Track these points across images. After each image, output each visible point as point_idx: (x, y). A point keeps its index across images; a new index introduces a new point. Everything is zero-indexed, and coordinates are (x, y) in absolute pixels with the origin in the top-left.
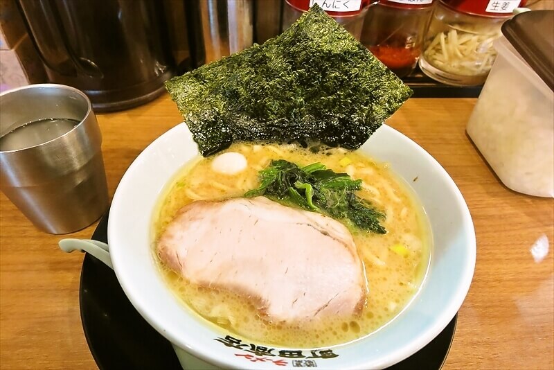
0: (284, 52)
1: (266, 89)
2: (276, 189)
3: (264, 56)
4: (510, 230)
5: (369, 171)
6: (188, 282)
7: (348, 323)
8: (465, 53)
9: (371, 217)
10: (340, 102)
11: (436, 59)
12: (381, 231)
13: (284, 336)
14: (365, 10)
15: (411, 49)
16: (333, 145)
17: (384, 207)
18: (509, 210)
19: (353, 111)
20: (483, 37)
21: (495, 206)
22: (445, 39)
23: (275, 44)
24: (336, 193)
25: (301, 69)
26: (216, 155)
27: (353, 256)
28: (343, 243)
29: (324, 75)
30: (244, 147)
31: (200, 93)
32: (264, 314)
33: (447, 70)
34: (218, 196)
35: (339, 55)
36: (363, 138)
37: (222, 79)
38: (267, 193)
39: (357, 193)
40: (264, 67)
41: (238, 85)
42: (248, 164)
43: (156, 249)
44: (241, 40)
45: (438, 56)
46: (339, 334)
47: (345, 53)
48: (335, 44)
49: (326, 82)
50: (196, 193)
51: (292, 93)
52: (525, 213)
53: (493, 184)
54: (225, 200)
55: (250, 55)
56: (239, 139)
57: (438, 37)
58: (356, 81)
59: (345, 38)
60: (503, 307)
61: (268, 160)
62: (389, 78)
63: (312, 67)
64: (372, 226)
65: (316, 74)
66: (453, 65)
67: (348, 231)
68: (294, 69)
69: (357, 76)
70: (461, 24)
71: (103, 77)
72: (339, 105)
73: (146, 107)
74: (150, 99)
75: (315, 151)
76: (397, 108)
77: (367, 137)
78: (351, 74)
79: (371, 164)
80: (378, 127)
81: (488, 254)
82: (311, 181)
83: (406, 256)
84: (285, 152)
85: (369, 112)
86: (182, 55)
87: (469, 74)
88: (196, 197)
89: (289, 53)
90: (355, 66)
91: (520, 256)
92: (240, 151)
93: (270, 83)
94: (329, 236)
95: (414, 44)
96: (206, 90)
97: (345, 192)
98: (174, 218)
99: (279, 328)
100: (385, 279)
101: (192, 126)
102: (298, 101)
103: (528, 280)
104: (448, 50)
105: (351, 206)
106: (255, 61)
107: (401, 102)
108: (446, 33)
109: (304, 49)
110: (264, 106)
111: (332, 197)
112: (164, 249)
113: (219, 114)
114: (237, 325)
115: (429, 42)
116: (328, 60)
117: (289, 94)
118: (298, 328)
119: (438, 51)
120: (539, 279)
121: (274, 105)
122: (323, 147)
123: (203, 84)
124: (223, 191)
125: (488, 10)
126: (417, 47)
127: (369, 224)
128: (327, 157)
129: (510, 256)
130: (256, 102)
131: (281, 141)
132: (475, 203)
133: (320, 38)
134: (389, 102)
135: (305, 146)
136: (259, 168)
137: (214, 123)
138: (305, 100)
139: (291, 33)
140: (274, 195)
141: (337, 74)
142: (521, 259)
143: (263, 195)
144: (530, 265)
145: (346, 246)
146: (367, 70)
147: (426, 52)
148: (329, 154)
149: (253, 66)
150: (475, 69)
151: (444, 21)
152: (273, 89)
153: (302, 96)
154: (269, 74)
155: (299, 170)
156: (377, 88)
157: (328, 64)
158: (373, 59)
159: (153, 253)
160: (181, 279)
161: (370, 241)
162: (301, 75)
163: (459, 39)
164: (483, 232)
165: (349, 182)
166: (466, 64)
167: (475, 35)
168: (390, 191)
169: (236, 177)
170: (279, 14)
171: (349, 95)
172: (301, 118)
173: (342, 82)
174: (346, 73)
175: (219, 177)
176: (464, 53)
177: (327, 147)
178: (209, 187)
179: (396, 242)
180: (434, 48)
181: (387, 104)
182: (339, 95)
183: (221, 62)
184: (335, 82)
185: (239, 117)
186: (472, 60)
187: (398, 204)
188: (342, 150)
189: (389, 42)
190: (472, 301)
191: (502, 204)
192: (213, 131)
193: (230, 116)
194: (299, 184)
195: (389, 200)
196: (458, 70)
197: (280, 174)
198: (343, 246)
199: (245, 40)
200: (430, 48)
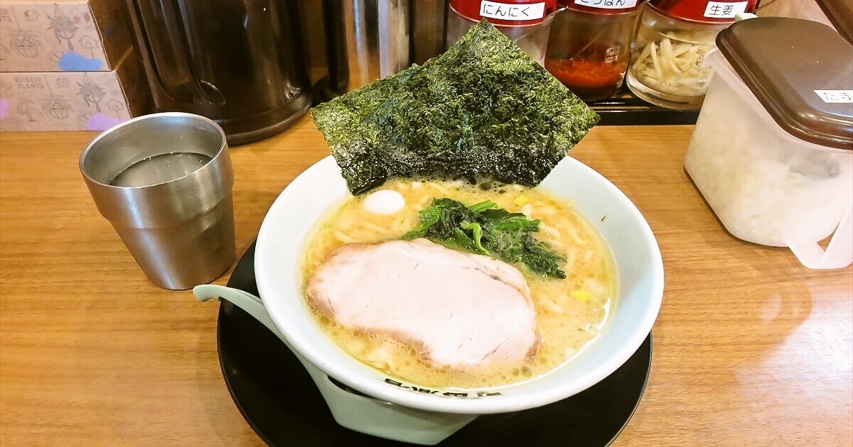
0: (447, 74)
1: (426, 117)
2: (439, 230)
3: (424, 78)
4: (733, 286)
5: (549, 211)
6: (342, 328)
7: (519, 368)
8: (683, 68)
9: (550, 261)
10: (515, 130)
11: (647, 76)
12: (560, 276)
13: (448, 379)
14: (550, 17)
15: (614, 63)
16: (508, 181)
17: (565, 250)
18: (733, 263)
19: (530, 141)
20: (704, 48)
21: (716, 258)
22: (657, 50)
23: (437, 64)
24: (509, 235)
25: (468, 92)
26: (368, 193)
27: (527, 300)
28: (516, 287)
29: (495, 100)
30: (401, 184)
31: (350, 121)
32: (426, 359)
33: (663, 89)
34: (371, 237)
35: (512, 76)
36: (543, 174)
37: (375, 106)
38: (428, 234)
39: (534, 235)
40: (424, 90)
41: (394, 112)
42: (407, 203)
43: (304, 293)
44: (395, 55)
45: (649, 72)
46: (508, 377)
47: (519, 74)
48: (507, 63)
49: (497, 107)
50: (347, 235)
51: (458, 120)
52: (753, 266)
53: (716, 231)
54: (380, 242)
55: (408, 78)
56: (394, 175)
57: (647, 48)
58: (533, 105)
59: (518, 57)
60: (716, 374)
61: (429, 199)
62: (571, 101)
63: (481, 90)
64: (549, 271)
65: (485, 99)
66: (668, 83)
67: (522, 275)
68: (459, 92)
69: (534, 100)
70: (676, 31)
71: (224, 103)
72: (514, 134)
73: (274, 140)
74: (280, 130)
75: (485, 187)
76: (582, 136)
77: (548, 171)
78: (527, 98)
79: (552, 203)
80: (561, 159)
81: (704, 314)
82: (479, 220)
83: (588, 302)
84: (449, 189)
85: (549, 142)
86: (318, 73)
87: (692, 94)
88: (346, 239)
89: (454, 75)
90: (531, 89)
91: (743, 316)
92: (396, 189)
93: (432, 109)
94: (499, 280)
95: (617, 57)
96: (357, 118)
97: (520, 234)
98: (323, 262)
99: (443, 372)
100: (562, 325)
101: (341, 159)
102: (465, 130)
103: (751, 343)
104: (661, 64)
105: (526, 250)
106: (413, 84)
107: (586, 129)
108: (658, 43)
109: (471, 70)
110: (425, 136)
111: (505, 240)
112: (315, 293)
113: (371, 146)
114: (397, 369)
115: (637, 53)
116: (500, 81)
117: (454, 121)
118: (463, 372)
119: (650, 65)
120: (764, 343)
121: (438, 135)
122: (495, 184)
123: (353, 111)
124: (377, 233)
125: (707, 14)
126: (621, 60)
127: (547, 268)
128: (500, 195)
129: (731, 317)
130: (415, 132)
131: (445, 177)
132: (691, 254)
133: (490, 57)
134: (572, 129)
135: (473, 182)
136: (420, 208)
137: (366, 156)
138: (474, 129)
139: (456, 52)
140: (436, 237)
141: (511, 98)
142: (743, 320)
143: (425, 237)
144: (756, 327)
145: (519, 290)
146: (545, 93)
147: (635, 67)
148: (502, 192)
149: (411, 90)
150: (698, 88)
151: (656, 29)
152: (434, 116)
153: (470, 123)
154: (431, 99)
155: (466, 209)
156: (558, 113)
157: (499, 87)
158: (552, 80)
159: (302, 297)
160: (334, 324)
161: (546, 286)
162: (468, 100)
163: (674, 50)
164: (698, 289)
165: (525, 223)
166: (686, 81)
167: (693, 45)
168: (573, 232)
169: (392, 218)
170: (442, 22)
171: (526, 122)
172: (469, 150)
173: (517, 107)
174: (521, 97)
175: (372, 218)
176: (681, 67)
177: (500, 183)
178: (361, 228)
179: (577, 287)
180: (643, 62)
181: (570, 132)
182: (513, 122)
183: (374, 85)
184: (508, 108)
185: (395, 149)
186: (692, 76)
187: (581, 247)
188: (517, 187)
189: (586, 55)
190: (678, 367)
191: (725, 255)
192: (364, 165)
193: (384, 148)
194: (466, 224)
195: (573, 242)
196: (676, 89)
197: (443, 213)
198: (515, 291)
199: (399, 55)
200: (639, 61)
